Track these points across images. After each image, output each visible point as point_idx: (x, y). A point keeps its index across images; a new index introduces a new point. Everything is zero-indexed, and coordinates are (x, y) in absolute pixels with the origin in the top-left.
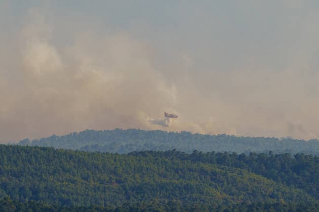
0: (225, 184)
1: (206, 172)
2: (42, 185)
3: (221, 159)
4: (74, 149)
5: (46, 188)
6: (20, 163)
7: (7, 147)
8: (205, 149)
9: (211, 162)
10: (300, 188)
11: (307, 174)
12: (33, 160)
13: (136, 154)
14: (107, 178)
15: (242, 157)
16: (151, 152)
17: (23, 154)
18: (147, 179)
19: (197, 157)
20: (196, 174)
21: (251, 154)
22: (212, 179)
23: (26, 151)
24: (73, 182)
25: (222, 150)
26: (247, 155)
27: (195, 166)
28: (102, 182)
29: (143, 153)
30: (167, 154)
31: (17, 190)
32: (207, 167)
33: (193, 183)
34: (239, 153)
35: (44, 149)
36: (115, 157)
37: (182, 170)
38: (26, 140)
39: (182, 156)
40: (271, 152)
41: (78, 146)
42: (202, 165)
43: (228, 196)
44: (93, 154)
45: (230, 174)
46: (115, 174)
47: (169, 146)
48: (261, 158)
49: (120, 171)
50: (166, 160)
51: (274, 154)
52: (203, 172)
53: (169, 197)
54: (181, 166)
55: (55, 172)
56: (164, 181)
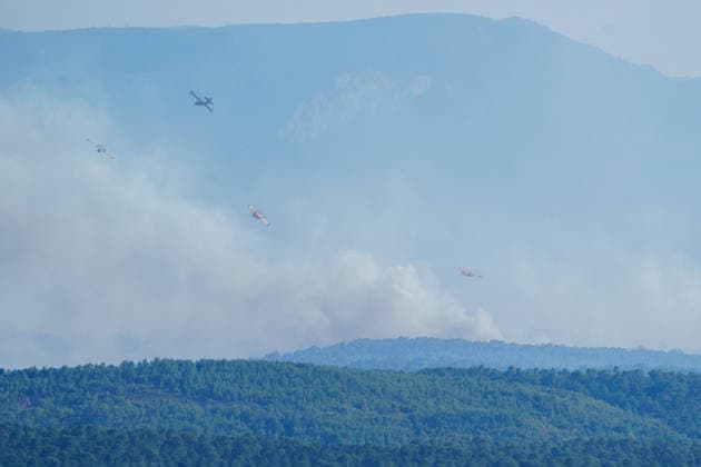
0: (553, 413)
1: (526, 396)
2: (299, 415)
3: (547, 378)
4: (341, 365)
5: (302, 419)
6: (268, 386)
7: (248, 363)
8: (524, 365)
9: (533, 383)
10: (656, 417)
11: (666, 397)
12: (286, 381)
13: (427, 372)
14: (389, 406)
15: (576, 375)
16: (449, 369)
17: (271, 371)
18: (443, 408)
19: (513, 376)
20: (513, 400)
21: (588, 370)
22: (535, 406)
23: (275, 369)
24: (341, 411)
25: (548, 366)
26: (584, 372)
27: (510, 388)
28: (380, 411)
29: (438, 371)
30: (472, 371)
31: (263, 423)
32: (527, 389)
33: (508, 411)
34: (572, 370)
35: (300, 366)
36: (399, 377)
37: (492, 393)
38: (276, 353)
39: (493, 376)
40: (616, 368)
41: (345, 362)
42: (520, 386)
43: (556, 430)
44: (368, 372)
45: (558, 399)
46: (401, 400)
47: (474, 360)
48: (602, 376)
49: (405, 396)
50: (470, 379)
51: (621, 370)
52: (522, 396)
53: (474, 432)
54: (490, 389)
55: (315, 397)
56: (468, 409)
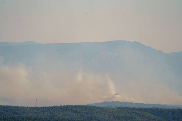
0: (142, 116)
1: (137, 113)
2: (93, 116)
3: (141, 109)
4: (101, 106)
5: (94, 117)
6: (87, 110)
7: (84, 106)
8: (136, 107)
9: (138, 110)
10: (162, 117)
11: (164, 113)
12: (91, 109)
13: (118, 108)
14: (110, 114)
16: (122, 108)
17: (88, 108)
18: (121, 115)
19: (134, 109)
20: (134, 113)
22: (138, 115)
23: (89, 107)
24: (101, 115)
25: (141, 107)
26: (147, 108)
27: (133, 111)
28: (109, 115)
29: (120, 108)
30: (126, 108)
31: (87, 117)
32: (137, 111)
33: (133, 116)
34: (145, 108)
35: (94, 106)
36: (112, 109)
37: (130, 112)
38: (89, 104)
39: (130, 109)
41: (102, 106)
42: (135, 111)
44: (106, 108)
45: (143, 113)
46: (112, 113)
47: (126, 106)
48: (151, 109)
49: (114, 112)
50: (126, 109)
51: (155, 108)
52: (136, 113)
53: (126, 120)
54: (130, 111)
55: (96, 112)
56: (126, 115)
